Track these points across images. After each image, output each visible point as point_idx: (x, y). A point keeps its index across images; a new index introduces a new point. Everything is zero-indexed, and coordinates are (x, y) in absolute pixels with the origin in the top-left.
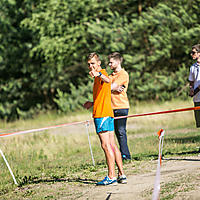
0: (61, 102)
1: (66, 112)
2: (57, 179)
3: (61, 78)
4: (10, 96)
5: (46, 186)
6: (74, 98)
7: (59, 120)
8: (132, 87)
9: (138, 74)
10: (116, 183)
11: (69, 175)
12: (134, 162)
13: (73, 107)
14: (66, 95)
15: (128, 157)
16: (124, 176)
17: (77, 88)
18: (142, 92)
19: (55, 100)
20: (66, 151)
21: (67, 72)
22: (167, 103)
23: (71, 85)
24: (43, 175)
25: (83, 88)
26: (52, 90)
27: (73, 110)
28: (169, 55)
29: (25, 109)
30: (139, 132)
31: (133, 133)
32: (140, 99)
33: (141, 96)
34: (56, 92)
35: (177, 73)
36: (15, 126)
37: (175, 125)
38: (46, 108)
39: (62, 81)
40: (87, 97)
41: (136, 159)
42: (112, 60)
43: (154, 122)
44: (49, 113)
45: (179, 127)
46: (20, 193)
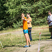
0: (14, 26)
1: (15, 28)
2: (13, 46)
3: (14, 19)
4: (1, 24)
5: (11, 48)
6: (17, 25)
7: (14, 30)
8: (33, 22)
9: (34, 18)
10: (29, 47)
11: (16, 45)
12: (33, 41)
13: (17, 27)
14: (15, 24)
15: (32, 40)
16: (31, 45)
17: (18, 22)
18: (35, 23)
19: (13, 25)
20: (15, 39)
21: (16, 18)
22: (42, 26)
23: (17, 21)
24: (9, 45)
25: (20, 22)
26: (12, 23)
27: (17, 28)
28: (42, 14)
29: (5, 28)
30: (35, 33)
31: (33, 34)
32: (35, 25)
33: (35, 24)
34: (13, 23)
35: (44, 18)
36: (2, 32)
37: (44, 32)
38: (10, 27)
39: (14, 20)
40: (21, 24)
41: (34, 40)
42: (27, 15)
43: (38, 31)
44: (11, 28)
45: (45, 32)
46: (4, 49)
